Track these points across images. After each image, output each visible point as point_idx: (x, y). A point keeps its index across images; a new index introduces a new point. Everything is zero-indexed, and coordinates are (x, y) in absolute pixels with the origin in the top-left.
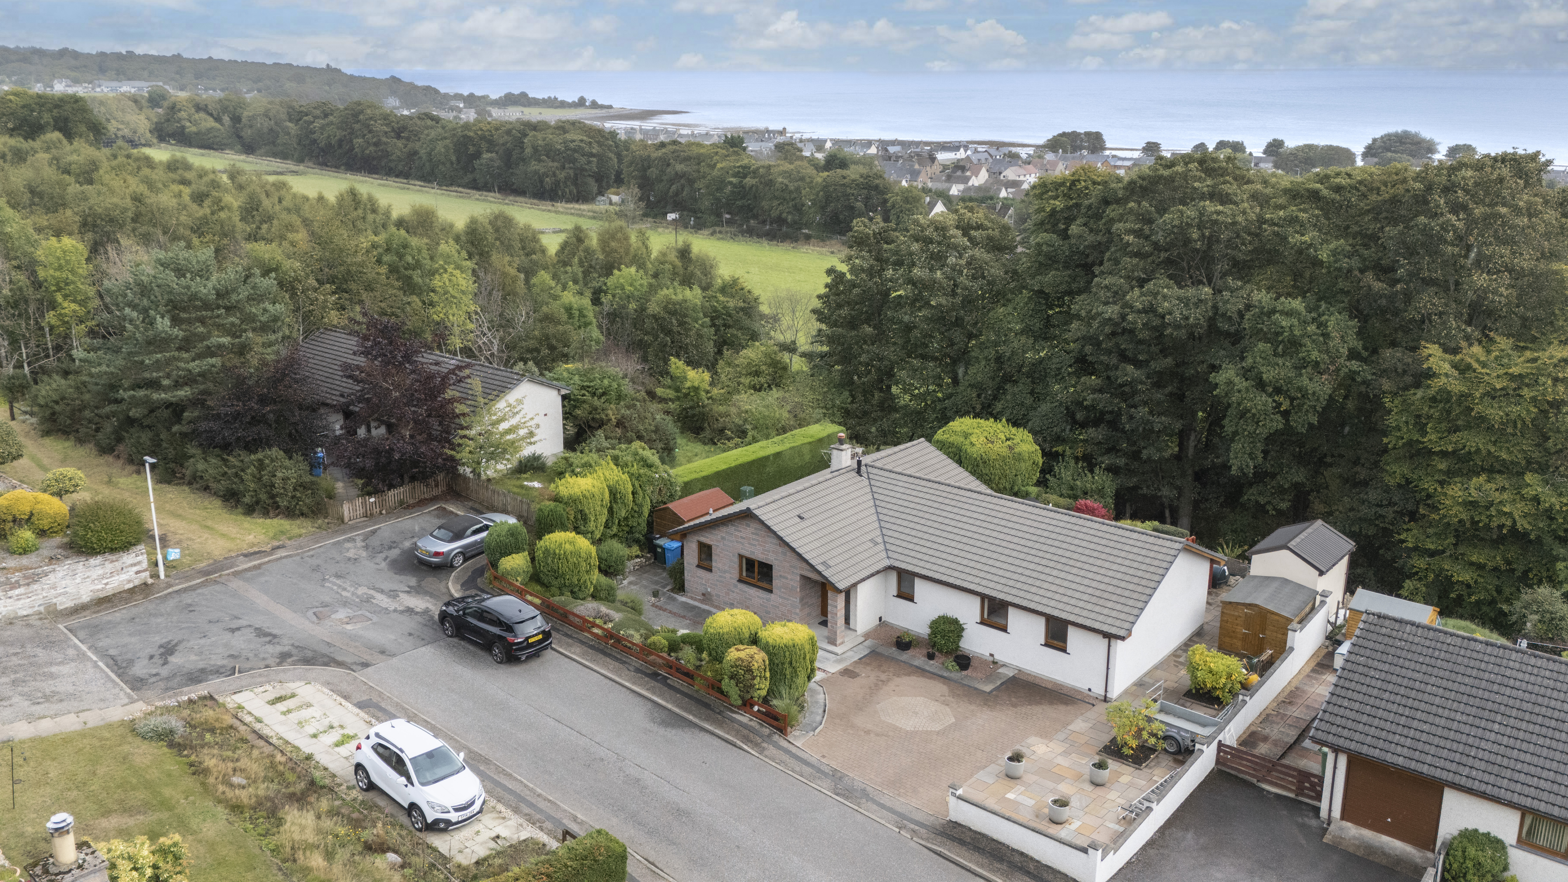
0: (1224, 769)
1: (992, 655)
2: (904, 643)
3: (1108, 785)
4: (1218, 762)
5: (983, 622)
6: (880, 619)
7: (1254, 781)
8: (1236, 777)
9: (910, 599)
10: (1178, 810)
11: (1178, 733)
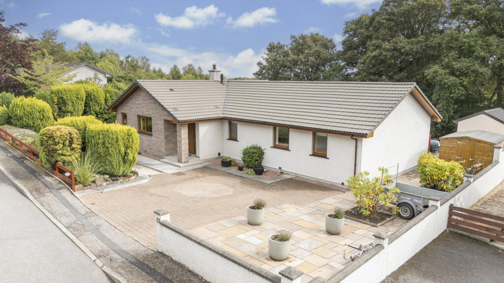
0: (455, 230)
1: (280, 168)
2: (227, 163)
3: (342, 235)
4: (449, 224)
5: (275, 147)
6: (219, 154)
7: (488, 240)
8: (469, 237)
9: (236, 140)
10: (413, 258)
11: (412, 200)
